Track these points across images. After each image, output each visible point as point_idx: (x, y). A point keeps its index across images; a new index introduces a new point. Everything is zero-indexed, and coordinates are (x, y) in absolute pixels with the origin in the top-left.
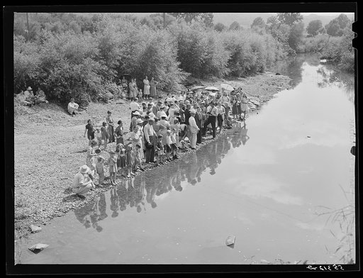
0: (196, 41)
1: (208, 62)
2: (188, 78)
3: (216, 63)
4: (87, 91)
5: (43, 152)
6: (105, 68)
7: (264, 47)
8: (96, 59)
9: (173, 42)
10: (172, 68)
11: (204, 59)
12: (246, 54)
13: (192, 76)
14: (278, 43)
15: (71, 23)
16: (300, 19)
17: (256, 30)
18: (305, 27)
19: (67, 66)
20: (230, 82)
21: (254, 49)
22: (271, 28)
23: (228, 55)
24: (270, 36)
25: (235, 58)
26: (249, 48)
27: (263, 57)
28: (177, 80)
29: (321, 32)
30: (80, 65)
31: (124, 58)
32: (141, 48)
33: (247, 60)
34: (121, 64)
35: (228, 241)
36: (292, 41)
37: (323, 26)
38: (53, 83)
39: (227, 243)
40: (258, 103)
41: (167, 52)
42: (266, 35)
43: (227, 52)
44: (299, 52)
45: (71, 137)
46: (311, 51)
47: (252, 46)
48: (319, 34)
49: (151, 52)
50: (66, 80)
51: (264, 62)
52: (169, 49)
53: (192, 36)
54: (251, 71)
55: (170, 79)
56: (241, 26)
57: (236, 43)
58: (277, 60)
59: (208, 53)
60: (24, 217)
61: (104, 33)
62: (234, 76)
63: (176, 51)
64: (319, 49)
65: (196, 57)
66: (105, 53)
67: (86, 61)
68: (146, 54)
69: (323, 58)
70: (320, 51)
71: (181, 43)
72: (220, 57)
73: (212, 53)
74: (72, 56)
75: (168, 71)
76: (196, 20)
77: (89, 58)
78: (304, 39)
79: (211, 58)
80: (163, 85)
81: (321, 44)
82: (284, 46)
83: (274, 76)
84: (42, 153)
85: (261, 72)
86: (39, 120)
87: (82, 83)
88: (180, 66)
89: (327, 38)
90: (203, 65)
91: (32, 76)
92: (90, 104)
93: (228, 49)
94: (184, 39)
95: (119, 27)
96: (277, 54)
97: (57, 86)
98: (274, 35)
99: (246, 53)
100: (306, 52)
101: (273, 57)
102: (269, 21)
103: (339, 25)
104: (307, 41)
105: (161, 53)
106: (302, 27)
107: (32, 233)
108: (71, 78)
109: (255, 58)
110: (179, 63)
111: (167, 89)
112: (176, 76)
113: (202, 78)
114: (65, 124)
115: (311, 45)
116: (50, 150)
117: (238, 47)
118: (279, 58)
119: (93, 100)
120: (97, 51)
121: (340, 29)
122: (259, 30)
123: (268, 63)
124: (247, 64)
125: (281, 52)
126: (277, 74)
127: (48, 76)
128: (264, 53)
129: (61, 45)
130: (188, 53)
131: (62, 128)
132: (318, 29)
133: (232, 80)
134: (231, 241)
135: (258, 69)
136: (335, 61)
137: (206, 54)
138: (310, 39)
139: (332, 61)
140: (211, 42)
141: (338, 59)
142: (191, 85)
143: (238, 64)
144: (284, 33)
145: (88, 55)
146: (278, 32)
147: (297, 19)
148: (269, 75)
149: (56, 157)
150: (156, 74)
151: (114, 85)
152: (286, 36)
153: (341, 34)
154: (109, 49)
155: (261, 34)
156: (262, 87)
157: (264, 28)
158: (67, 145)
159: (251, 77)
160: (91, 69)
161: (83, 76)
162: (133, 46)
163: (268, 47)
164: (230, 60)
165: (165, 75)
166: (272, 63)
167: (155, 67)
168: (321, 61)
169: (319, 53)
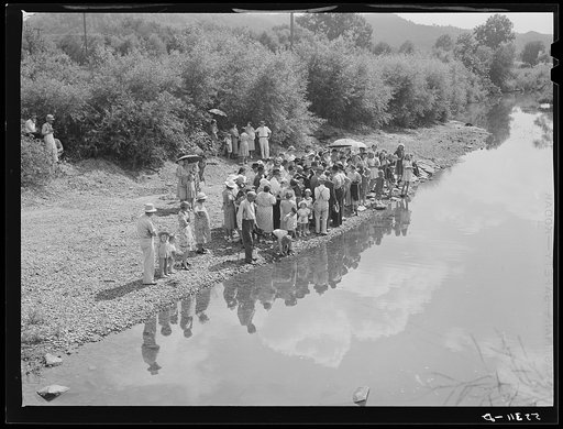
0: (337, 69)
1: (356, 102)
2: (323, 126)
3: (368, 105)
4: (161, 143)
5: (82, 238)
6: (191, 108)
7: (448, 81)
8: (178, 94)
9: (301, 70)
10: (298, 112)
11: (350, 99)
12: (418, 92)
13: (330, 124)
14: (473, 75)
16: (510, 39)
17: (438, 55)
18: (519, 51)
19: (131, 103)
20: (391, 136)
21: (432, 84)
22: (463, 52)
23: (389, 93)
24: (459, 65)
25: (402, 96)
26: (424, 83)
27: (445, 97)
28: (305, 130)
29: (542, 60)
30: (152, 103)
31: (224, 93)
32: (250, 78)
33: (419, 102)
34: (218, 103)
35: (358, 394)
36: (496, 73)
38: (108, 129)
39: (355, 397)
40: (432, 170)
41: (291, 85)
42: (454, 63)
43: (387, 88)
44: (506, 91)
45: (129, 214)
46: (526, 90)
47: (428, 79)
48: (540, 62)
49: (265, 85)
50: (129, 125)
51: (446, 105)
52: (294, 80)
53: (331, 62)
54: (427, 119)
55: (295, 128)
56: (416, 46)
57: (403, 75)
58: (469, 102)
59: (357, 89)
60: (37, 341)
61: (192, 53)
62: (398, 125)
63: (305, 84)
64: (539, 87)
65: (338, 94)
66: (192, 84)
67: (162, 97)
68: (257, 89)
69: (544, 102)
70: (540, 90)
71: (313, 73)
72: (377, 96)
73: (363, 88)
74: (140, 87)
75: (291, 115)
76: (345, 37)
77: (165, 92)
78: (514, 71)
79: (361, 97)
80: (282, 137)
81: (542, 79)
82: (482, 81)
83: (462, 127)
84: (80, 238)
85: (443, 119)
86: (85, 187)
87: (154, 131)
88: (309, 109)
90: (348, 107)
91: (77, 117)
92: (165, 163)
93: (389, 83)
94: (319, 66)
95: (216, 46)
96: (469, 93)
97: (114, 134)
98: (467, 63)
99: (419, 90)
101: (462, 98)
102: (459, 42)
104: (519, 74)
105: (283, 87)
106: (512, 51)
107: (47, 366)
108: (137, 122)
109: (432, 99)
110: (309, 104)
112: (305, 124)
113: (346, 127)
114: (124, 194)
115: (526, 80)
116: (93, 235)
117: (406, 80)
118: (473, 99)
119: (171, 158)
120: (180, 82)
122: (444, 55)
123: (454, 107)
124: (419, 108)
125: (477, 90)
126: (467, 125)
127: (101, 118)
128: (448, 91)
129: (125, 70)
130: (326, 88)
131: (117, 200)
133: (395, 132)
134: (361, 395)
135: (437, 115)
137: (353, 90)
138: (526, 70)
140: (361, 71)
142: (328, 137)
143: (404, 106)
144: (483, 59)
145: (165, 87)
146: (475, 59)
147: (505, 39)
148: (455, 126)
149: (101, 246)
150: (272, 121)
152: (486, 65)
154: (200, 79)
155: (446, 60)
156: (441, 144)
157: (451, 51)
158: (122, 227)
159: (425, 129)
160: (168, 109)
161: (155, 119)
162: (238, 74)
163: (454, 83)
164: (391, 100)
165: (286, 121)
166: (462, 107)
167: (269, 109)
168: (542, 106)
169: (538, 93)
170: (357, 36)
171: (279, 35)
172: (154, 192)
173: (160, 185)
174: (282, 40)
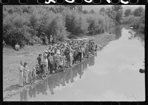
0: (74, 18)
1: (79, 28)
2: (70, 34)
3: (82, 28)
4: (24, 40)
6: (33, 30)
7: (104, 21)
8: (29, 26)
9: (64, 19)
10: (63, 30)
11: (77, 27)
12: (96, 25)
13: (72, 34)
14: (111, 19)
15: (18, 8)
17: (101, 13)
18: (124, 12)
19: (15, 28)
20: (89, 37)
21: (100, 22)
22: (108, 13)
23: (88, 25)
24: (107, 16)
25: (92, 25)
26: (98, 22)
27: (104, 26)
28: (65, 36)
29: (130, 14)
30: (21, 28)
31: (42, 25)
32: (49, 21)
33: (96, 27)
34: (40, 28)
36: (117, 18)
37: (132, 12)
38: (8, 36)
40: (101, 47)
41: (61, 23)
42: (105, 16)
43: (88, 23)
44: (120, 23)
45: (16, 60)
46: (126, 23)
48: (130, 15)
49: (54, 23)
50: (15, 34)
51: (104, 28)
52: (62, 22)
53: (72, 16)
54: (98, 32)
55: (62, 35)
56: (95, 11)
57: (92, 20)
61: (33, 14)
62: (91, 34)
63: (65, 23)
64: (130, 22)
65: (74, 25)
66: (33, 22)
67: (24, 27)
68: (51, 24)
69: (131, 26)
70: (130, 23)
71: (67, 19)
72: (85, 26)
73: (81, 24)
74: (17, 24)
75: (61, 32)
76: (75, 8)
78: (123, 18)
79: (81, 26)
80: (59, 38)
81: (131, 20)
82: (114, 21)
85: (103, 32)
87: (22, 36)
88: (66, 30)
89: (133, 17)
90: (77, 29)
92: (25, 45)
93: (88, 22)
94: (69, 17)
96: (110, 24)
97: (10, 37)
98: (109, 16)
99: (96, 24)
100: (123, 23)
101: (108, 26)
102: (107, 10)
103: (139, 11)
104: (124, 18)
105: (58, 23)
106: (122, 12)
108: (17, 34)
109: (100, 26)
110: (66, 28)
111: (61, 39)
112: (65, 33)
113: (76, 35)
115: (126, 20)
117: (93, 21)
118: (111, 26)
119: (27, 44)
120: (29, 22)
121: (140, 13)
122: (103, 14)
123: (106, 28)
124: (96, 29)
125: (112, 23)
126: (110, 33)
127: (6, 32)
128: (104, 24)
129: (13, 18)
130: (71, 24)
131: (12, 56)
132: (129, 13)
133: (90, 36)
135: (101, 31)
136: (137, 28)
137: (78, 24)
138: (126, 17)
140: (80, 19)
142: (71, 38)
143: (92, 29)
145: (25, 24)
146: (111, 14)
147: (120, 9)
148: (106, 34)
149: (8, 70)
150: (56, 33)
151: (37, 37)
152: (115, 16)
153: (140, 15)
154: (35, 21)
155: (103, 15)
156: (103, 39)
157: (105, 13)
158: (14, 64)
159: (98, 35)
160: (26, 30)
161: (22, 33)
162: (46, 20)
163: (106, 22)
164: (89, 27)
165: (60, 33)
166: (108, 28)
167: (55, 30)
168: (131, 28)
169: (130, 24)
170: (78, 8)
171: (56, 8)
172: (23, 54)
173: (24, 52)
174: (57, 9)
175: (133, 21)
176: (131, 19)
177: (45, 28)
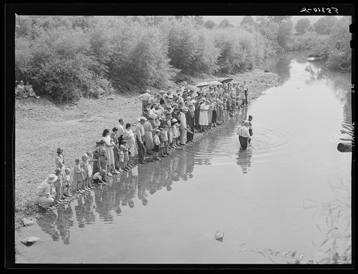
1: (197, 59)
2: (178, 74)
3: (206, 60)
4: (78, 86)
6: (96, 63)
7: (253, 44)
8: (87, 54)
9: (164, 39)
10: (162, 65)
11: (195, 56)
12: (236, 52)
13: (182, 72)
14: (267, 40)
15: (62, 19)
17: (245, 28)
18: (294, 26)
19: (58, 61)
21: (244, 46)
22: (260, 26)
23: (217, 53)
24: (259, 34)
25: (226, 54)
26: (239, 45)
27: (252, 54)
28: (168, 76)
29: (309, 30)
30: (72, 60)
31: (115, 54)
32: (132, 45)
33: (237, 58)
34: (112, 60)
35: (218, 234)
36: (281, 40)
37: (311, 25)
38: (44, 78)
39: (216, 237)
41: (158, 49)
42: (256, 33)
43: (217, 49)
44: (288, 50)
46: (299, 49)
47: (241, 44)
48: (307, 32)
49: (141, 48)
50: (58, 74)
51: (253, 60)
52: (160, 46)
53: (183, 33)
54: (239, 69)
55: (161, 75)
56: (231, 23)
57: (226, 40)
58: (265, 58)
59: (199, 50)
61: (95, 29)
62: (224, 72)
63: (166, 48)
64: (307, 47)
65: (187, 54)
66: (96, 48)
67: (78, 56)
68: (137, 51)
69: (311, 56)
70: (308, 49)
71: (171, 40)
72: (210, 55)
73: (202, 50)
74: (63, 51)
75: (159, 67)
77: (80, 54)
78: (292, 37)
79: (201, 55)
80: (153, 81)
81: (309, 42)
82: (273, 44)
83: (263, 73)
85: (250, 69)
87: (74, 78)
88: (171, 63)
89: (315, 36)
90: (194, 62)
91: (24, 70)
92: (81, 99)
93: (218, 46)
94: (175, 35)
95: (110, 24)
96: (266, 51)
97: (47, 81)
98: (264, 33)
99: (236, 50)
100: (294, 50)
101: (262, 54)
103: (326, 24)
104: (295, 39)
105: (152, 49)
106: (291, 25)
107: (24, 226)
108: (63, 73)
109: (245, 55)
110: (169, 60)
111: (157, 85)
112: (166, 72)
113: (192, 74)
114: (57, 119)
115: (299, 43)
116: (41, 145)
117: (228, 44)
118: (267, 55)
119: (85, 96)
120: (88, 47)
121: (328, 28)
122: (249, 27)
123: (257, 60)
124: (236, 62)
125: (270, 50)
126: (266, 71)
128: (253, 51)
129: (53, 40)
130: (179, 50)
131: (53, 123)
132: (306, 27)
134: (219, 235)
135: (247, 66)
136: (323, 59)
137: (196, 51)
138: (299, 37)
139: (320, 59)
140: (201, 39)
141: (326, 58)
142: (182, 81)
143: (227, 61)
144: (273, 31)
145: (79, 50)
146: (268, 30)
148: (258, 72)
149: (48, 152)
150: (147, 70)
151: (105, 81)
152: (275, 34)
153: (328, 32)
154: (101, 45)
155: (250, 31)
156: (251, 84)
157: (253, 26)
158: (58, 140)
159: (240, 75)
160: (82, 64)
161: (74, 70)
162: (125, 42)
163: (257, 45)
164: (219, 57)
165: (156, 71)
166: (261, 61)
167: (146, 63)
168: (309, 59)
169: (307, 51)
172: (76, 117)
173: (79, 113)
175: (315, 46)
176: (309, 40)
177: (123, 60)
